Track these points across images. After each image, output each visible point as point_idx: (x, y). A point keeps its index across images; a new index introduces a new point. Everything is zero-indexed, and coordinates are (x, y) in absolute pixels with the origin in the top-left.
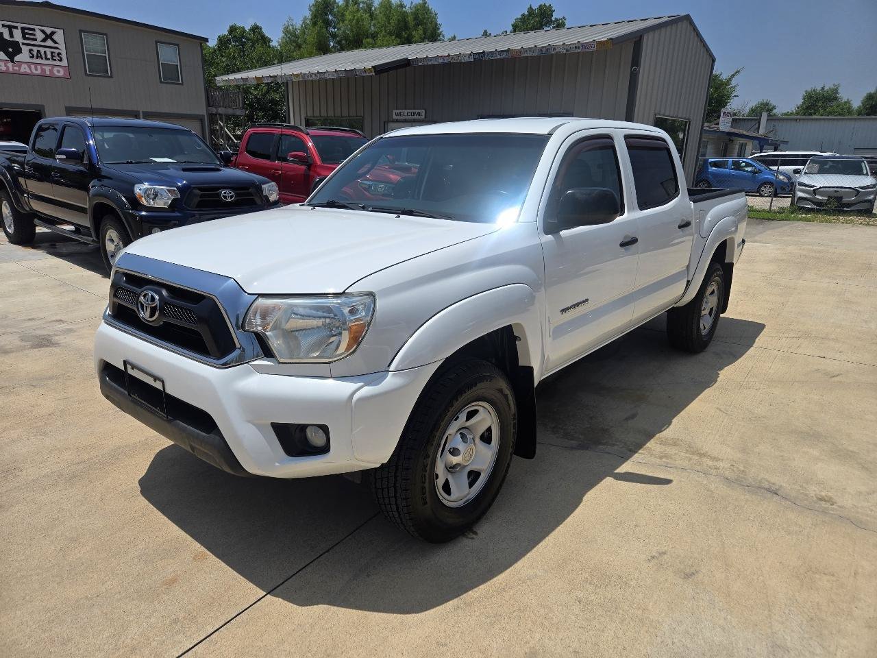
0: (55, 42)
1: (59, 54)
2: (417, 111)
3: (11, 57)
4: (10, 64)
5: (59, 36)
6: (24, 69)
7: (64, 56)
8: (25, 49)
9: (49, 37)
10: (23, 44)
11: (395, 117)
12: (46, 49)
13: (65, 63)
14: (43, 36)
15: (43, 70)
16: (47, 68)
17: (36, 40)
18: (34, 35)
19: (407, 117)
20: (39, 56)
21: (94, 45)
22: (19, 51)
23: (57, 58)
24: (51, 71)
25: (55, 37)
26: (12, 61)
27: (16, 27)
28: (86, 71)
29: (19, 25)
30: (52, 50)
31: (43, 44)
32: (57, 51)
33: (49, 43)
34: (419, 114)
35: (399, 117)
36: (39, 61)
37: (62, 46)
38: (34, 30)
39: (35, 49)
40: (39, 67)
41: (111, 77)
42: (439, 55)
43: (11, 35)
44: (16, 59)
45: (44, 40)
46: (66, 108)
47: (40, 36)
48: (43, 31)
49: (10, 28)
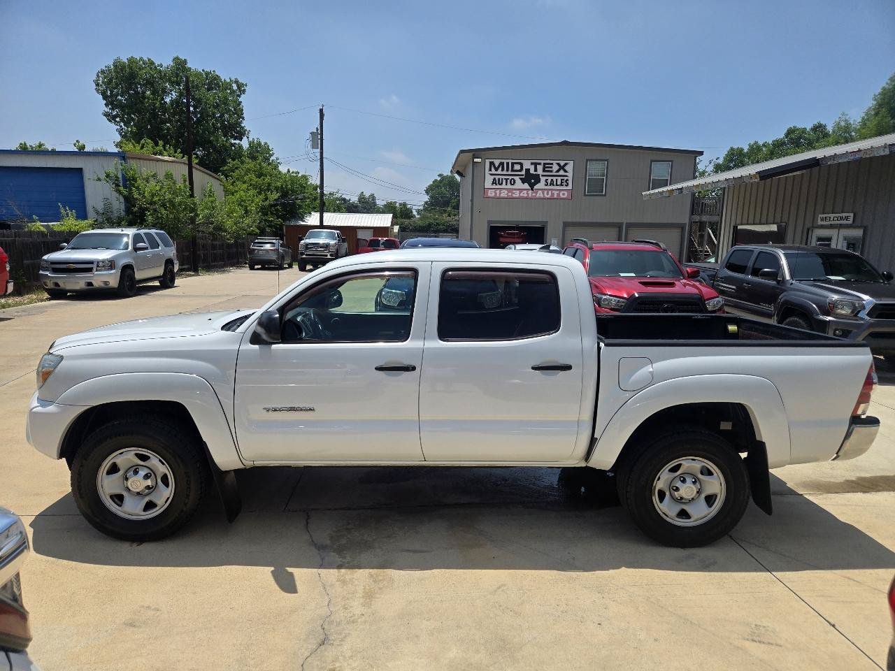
0: (566, 171)
1: (567, 180)
2: (844, 215)
3: (532, 186)
4: (530, 192)
5: (569, 168)
6: (540, 194)
7: (570, 182)
8: (543, 179)
9: (562, 168)
10: (543, 176)
11: (820, 223)
12: (557, 178)
13: (570, 187)
14: (557, 168)
15: (553, 194)
16: (556, 193)
17: (551, 171)
18: (551, 168)
19: (833, 223)
20: (552, 184)
21: (595, 169)
22: (538, 181)
23: (565, 184)
24: (558, 195)
25: (566, 168)
26: (532, 189)
27: (540, 164)
28: (585, 190)
29: (542, 162)
30: (562, 178)
31: (557, 174)
32: (566, 178)
33: (562, 173)
34: (847, 218)
35: (824, 223)
36: (552, 187)
37: (570, 174)
38: (552, 164)
39: (550, 179)
40: (550, 192)
41: (605, 195)
42: (849, 151)
43: (536, 170)
44: (535, 187)
45: (558, 171)
46: (564, 223)
47: (555, 168)
48: (558, 164)
49: (536, 165)
